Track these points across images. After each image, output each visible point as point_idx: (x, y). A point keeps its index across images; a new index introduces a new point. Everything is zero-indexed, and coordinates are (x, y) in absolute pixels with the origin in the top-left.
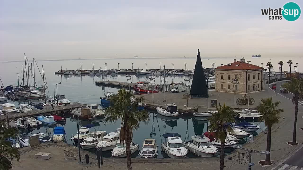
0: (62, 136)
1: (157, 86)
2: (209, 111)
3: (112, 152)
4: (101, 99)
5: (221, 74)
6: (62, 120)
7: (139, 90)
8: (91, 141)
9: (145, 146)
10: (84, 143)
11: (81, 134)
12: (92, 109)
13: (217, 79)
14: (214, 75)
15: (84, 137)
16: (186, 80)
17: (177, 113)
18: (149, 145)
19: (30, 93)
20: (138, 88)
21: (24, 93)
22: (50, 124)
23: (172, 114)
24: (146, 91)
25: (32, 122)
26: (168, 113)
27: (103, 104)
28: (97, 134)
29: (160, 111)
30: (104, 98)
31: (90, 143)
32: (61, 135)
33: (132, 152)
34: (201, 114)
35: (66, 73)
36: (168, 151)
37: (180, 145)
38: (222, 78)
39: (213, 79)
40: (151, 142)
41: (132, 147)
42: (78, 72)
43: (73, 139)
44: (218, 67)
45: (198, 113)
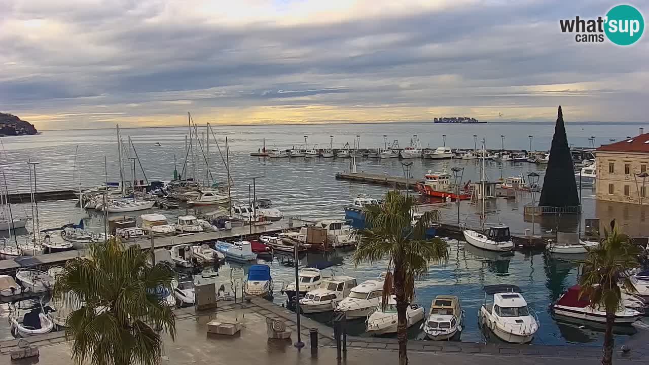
0: (264, 285)
1: (468, 184)
2: (581, 242)
3: (367, 321)
4: (346, 210)
5: (609, 160)
6: (265, 251)
7: (429, 191)
8: (322, 297)
9: (435, 311)
10: (306, 300)
11: (302, 282)
12: (330, 229)
13: (600, 171)
14: (593, 164)
15: (309, 287)
16: (532, 173)
17: (510, 244)
18: (444, 309)
19: (199, 193)
20: (427, 189)
21: (186, 194)
22: (243, 258)
23: (498, 244)
24: (443, 194)
25: (202, 253)
26: (489, 242)
27: (351, 221)
28: (336, 282)
29: (472, 237)
30: (351, 207)
31: (321, 301)
32: (263, 283)
33: (411, 322)
34: (563, 247)
35: (274, 154)
36: (495, 322)
37: (521, 311)
38: (611, 170)
39: (592, 171)
40: (449, 303)
41: (410, 312)
42: (297, 153)
43: (285, 291)
44: (602, 145)
45: (556, 245)
